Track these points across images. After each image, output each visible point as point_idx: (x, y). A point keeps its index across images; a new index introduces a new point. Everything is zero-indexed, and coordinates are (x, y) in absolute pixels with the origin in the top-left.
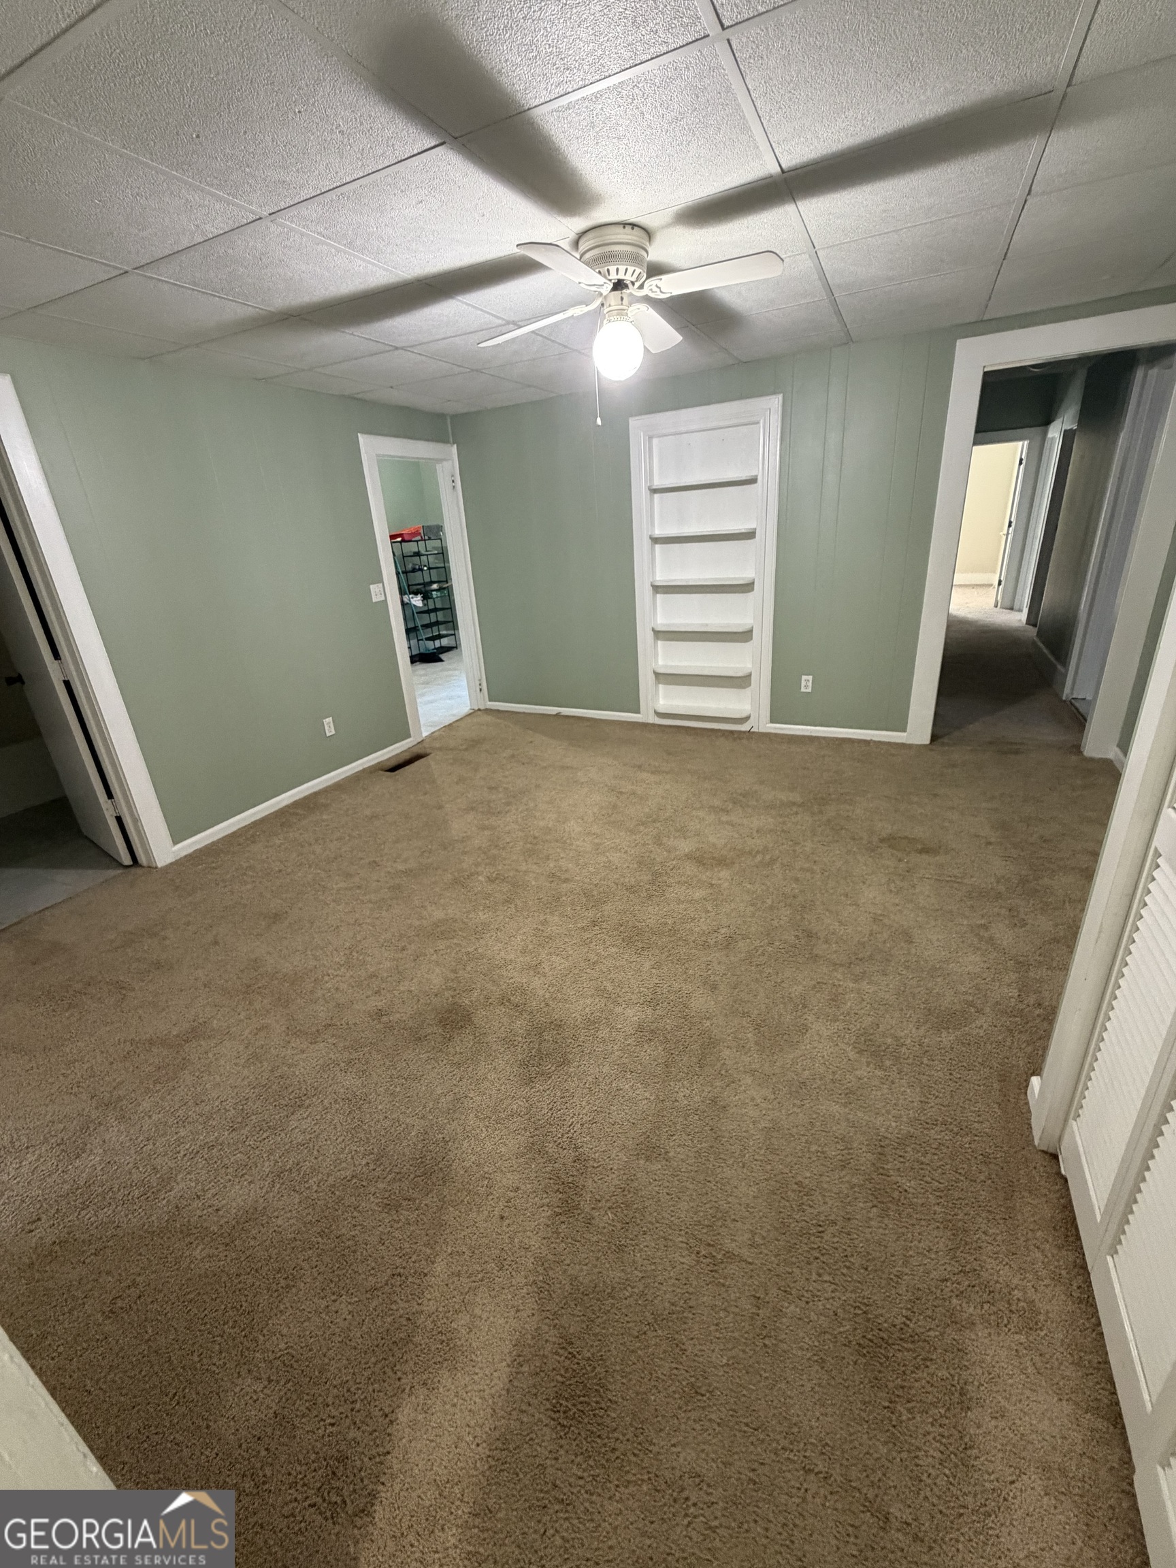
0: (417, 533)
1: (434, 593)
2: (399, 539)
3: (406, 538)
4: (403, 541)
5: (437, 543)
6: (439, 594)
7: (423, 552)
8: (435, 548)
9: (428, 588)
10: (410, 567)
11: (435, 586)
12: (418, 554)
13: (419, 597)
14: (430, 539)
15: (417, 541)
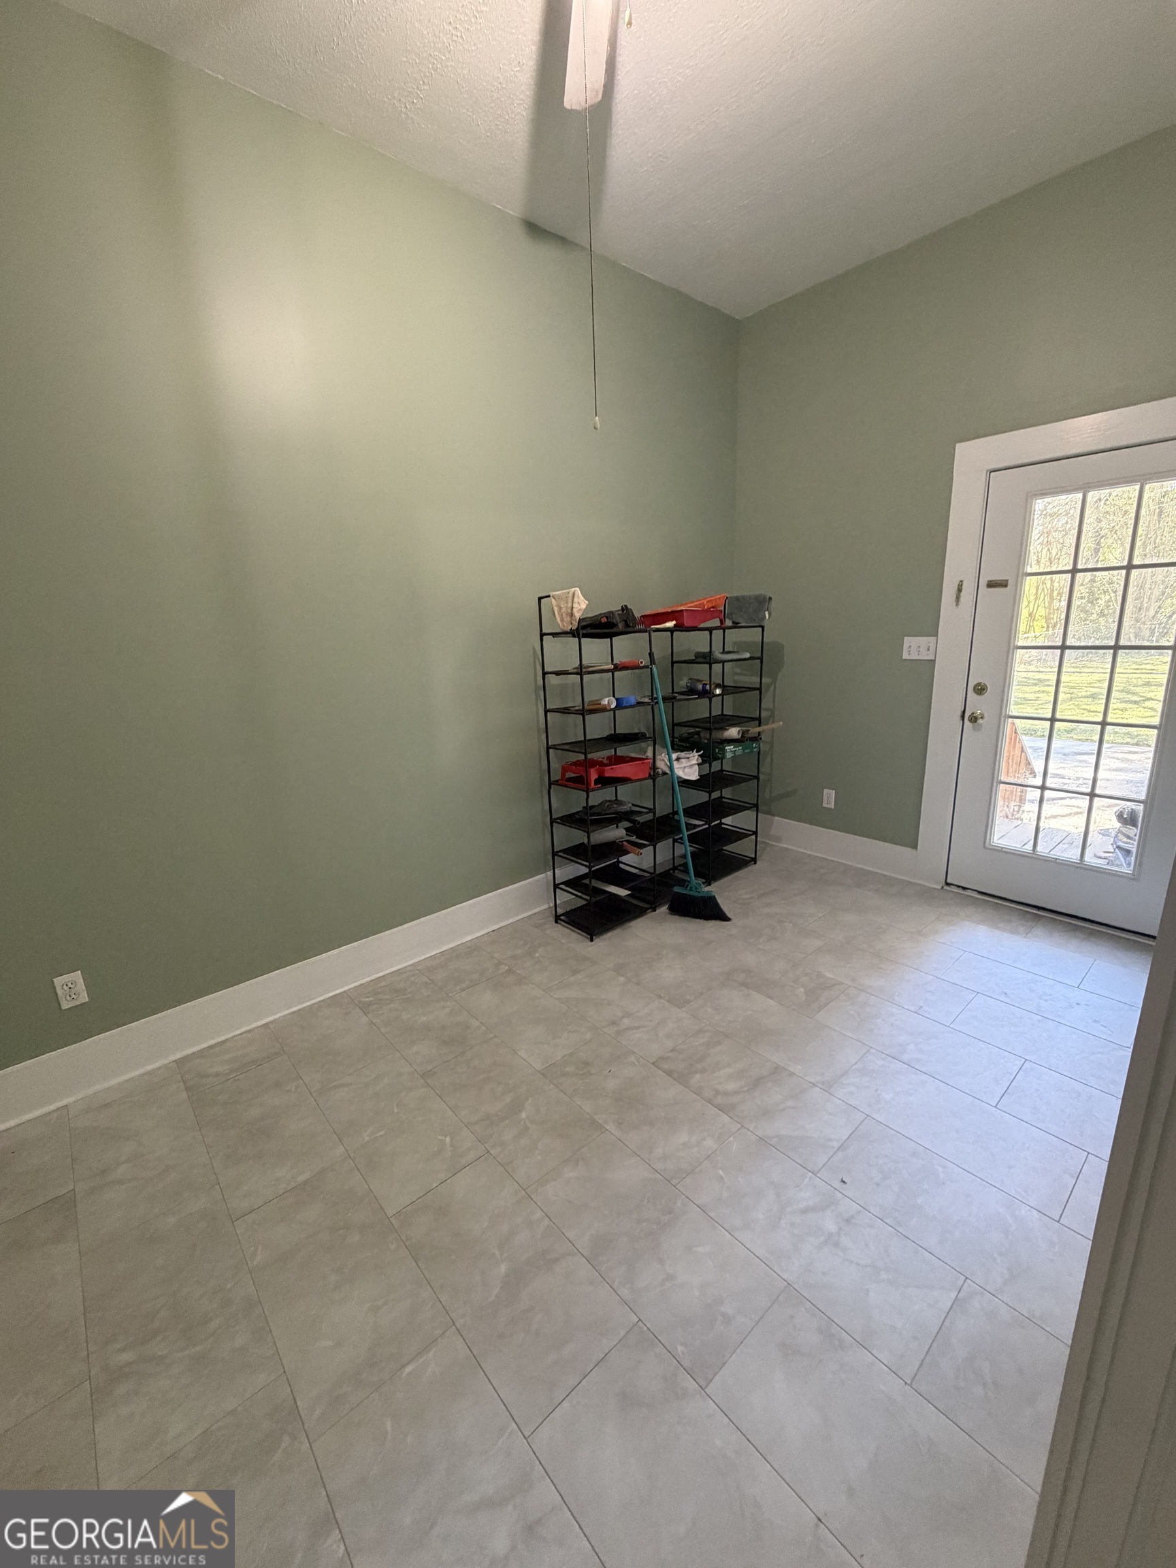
0: (710, 612)
1: (729, 748)
2: (670, 624)
3: (687, 622)
4: (679, 627)
5: (753, 635)
6: (739, 750)
7: (718, 654)
8: (741, 647)
9: (717, 735)
10: (683, 683)
11: (733, 732)
12: (706, 659)
13: (694, 757)
14: (736, 625)
15: (710, 630)
